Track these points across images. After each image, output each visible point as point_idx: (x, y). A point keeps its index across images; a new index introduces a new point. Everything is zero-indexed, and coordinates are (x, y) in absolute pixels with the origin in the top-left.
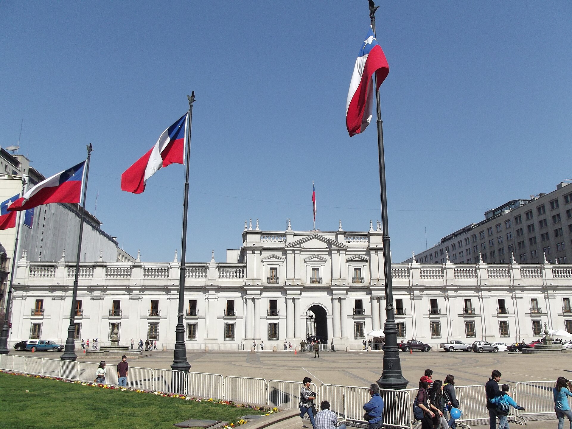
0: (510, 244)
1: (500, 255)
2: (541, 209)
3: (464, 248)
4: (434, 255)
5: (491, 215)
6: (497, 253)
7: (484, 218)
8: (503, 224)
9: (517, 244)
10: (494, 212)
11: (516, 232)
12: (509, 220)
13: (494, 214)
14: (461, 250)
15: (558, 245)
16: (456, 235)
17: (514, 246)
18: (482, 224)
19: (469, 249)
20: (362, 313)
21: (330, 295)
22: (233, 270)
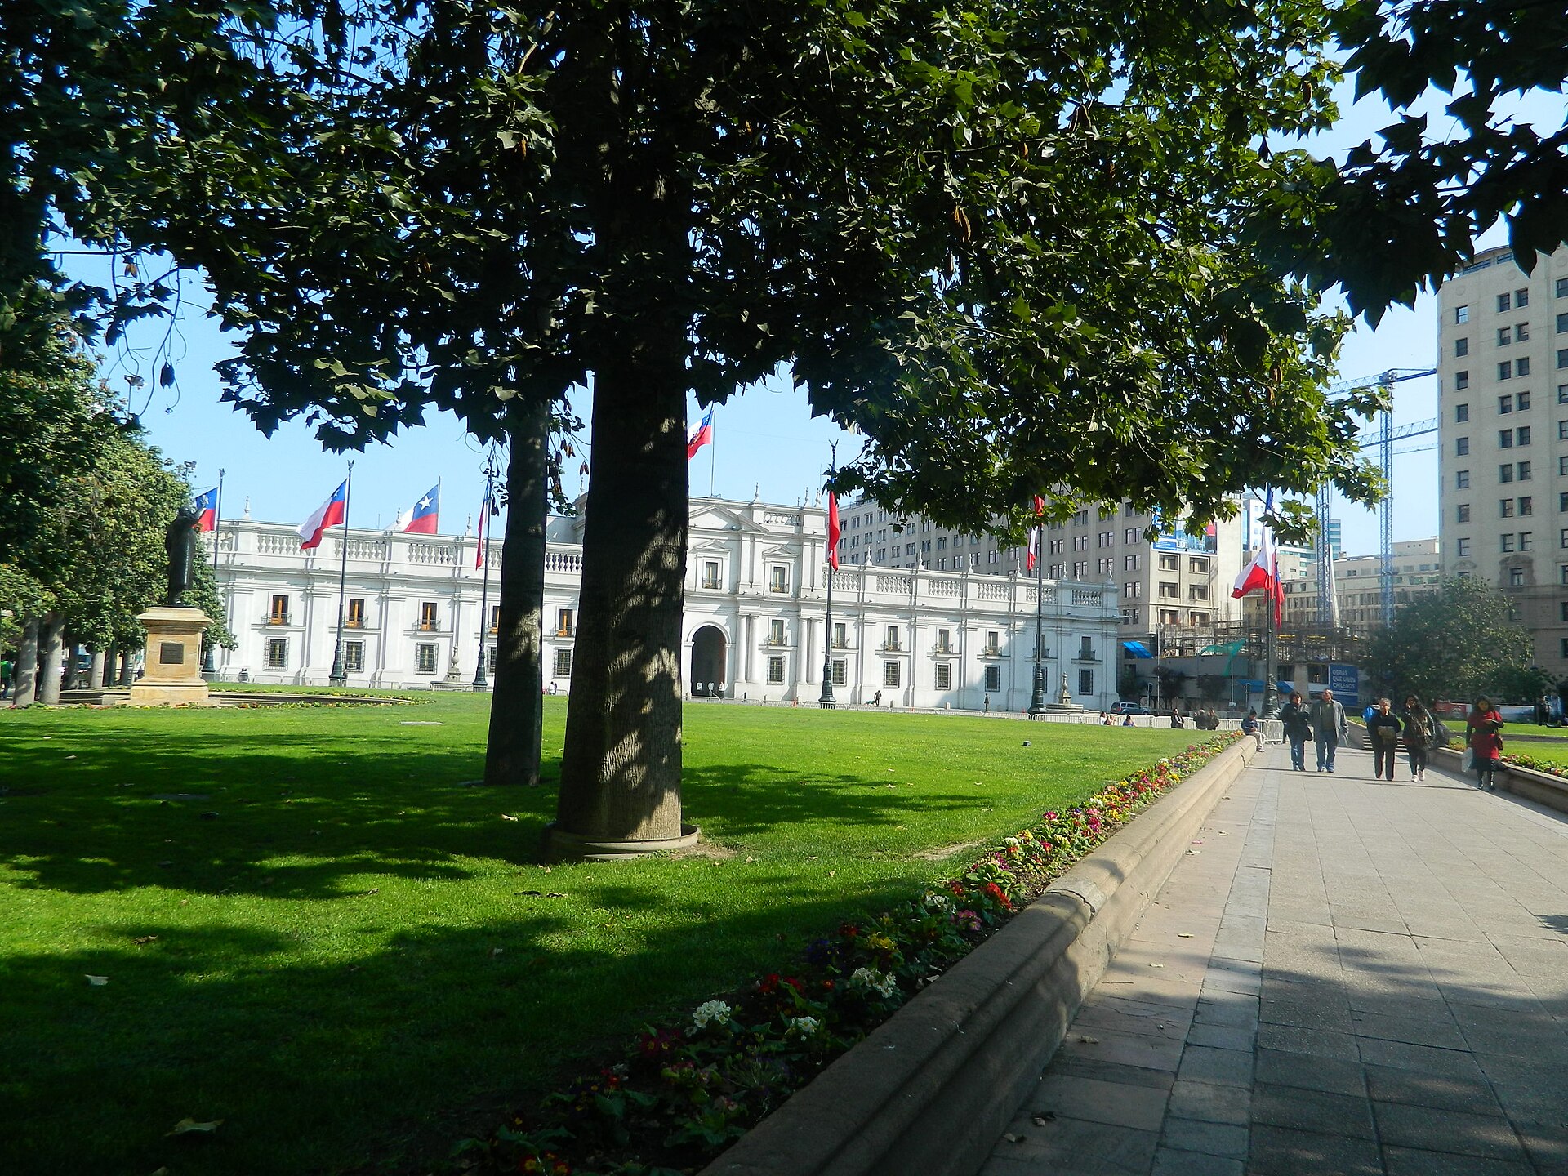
15: (1102, 535)
20: (781, 643)
21: (733, 611)
22: (572, 558)
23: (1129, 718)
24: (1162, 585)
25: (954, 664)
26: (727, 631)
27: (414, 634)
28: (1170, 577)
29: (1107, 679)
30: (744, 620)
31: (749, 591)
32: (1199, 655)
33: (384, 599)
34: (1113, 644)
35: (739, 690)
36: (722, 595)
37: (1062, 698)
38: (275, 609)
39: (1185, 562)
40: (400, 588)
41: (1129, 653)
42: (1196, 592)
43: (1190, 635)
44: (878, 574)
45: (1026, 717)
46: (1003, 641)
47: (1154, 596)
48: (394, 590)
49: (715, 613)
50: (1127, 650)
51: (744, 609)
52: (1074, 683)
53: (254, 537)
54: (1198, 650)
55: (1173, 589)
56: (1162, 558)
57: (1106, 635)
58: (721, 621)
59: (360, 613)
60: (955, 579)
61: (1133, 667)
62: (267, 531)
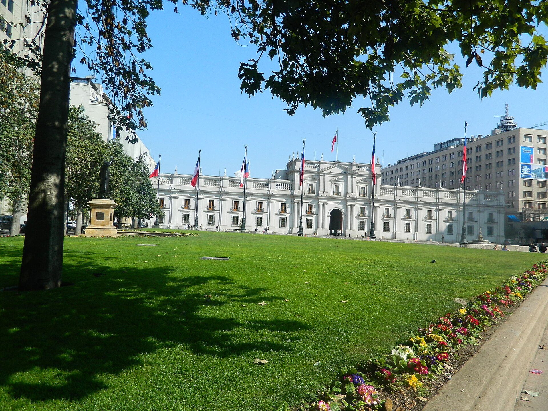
0: (452, 170)
1: (442, 177)
2: (478, 148)
3: (415, 169)
4: (390, 173)
5: (439, 148)
6: (440, 176)
7: (433, 150)
8: (448, 156)
9: (457, 171)
10: (441, 144)
11: (457, 163)
12: (453, 153)
13: (441, 146)
14: (412, 171)
15: (498, 173)
16: (409, 159)
17: (454, 172)
18: (432, 154)
19: (419, 171)
20: (364, 215)
21: (345, 203)
22: (285, 184)
23: (505, 247)
24: (525, 192)
25: (434, 224)
26: (343, 211)
27: (231, 212)
28: (529, 189)
29: (500, 230)
30: (349, 207)
31: (351, 196)
32: (542, 221)
33: (221, 200)
34: (502, 217)
35: (348, 233)
36: (341, 198)
37: (479, 238)
38: (185, 204)
39: (535, 183)
40: (226, 196)
41: (510, 220)
42: (540, 195)
43: (538, 212)
44: (402, 189)
45: (458, 245)
46: (454, 214)
47: (521, 197)
48: (224, 197)
49: (338, 204)
50: (509, 219)
51: (349, 203)
52: (486, 232)
53: (178, 179)
54: (541, 219)
55: (530, 194)
56: (525, 181)
57: (499, 212)
58: (341, 207)
59: (213, 205)
60: (434, 191)
61: (512, 225)
62: (183, 177)
